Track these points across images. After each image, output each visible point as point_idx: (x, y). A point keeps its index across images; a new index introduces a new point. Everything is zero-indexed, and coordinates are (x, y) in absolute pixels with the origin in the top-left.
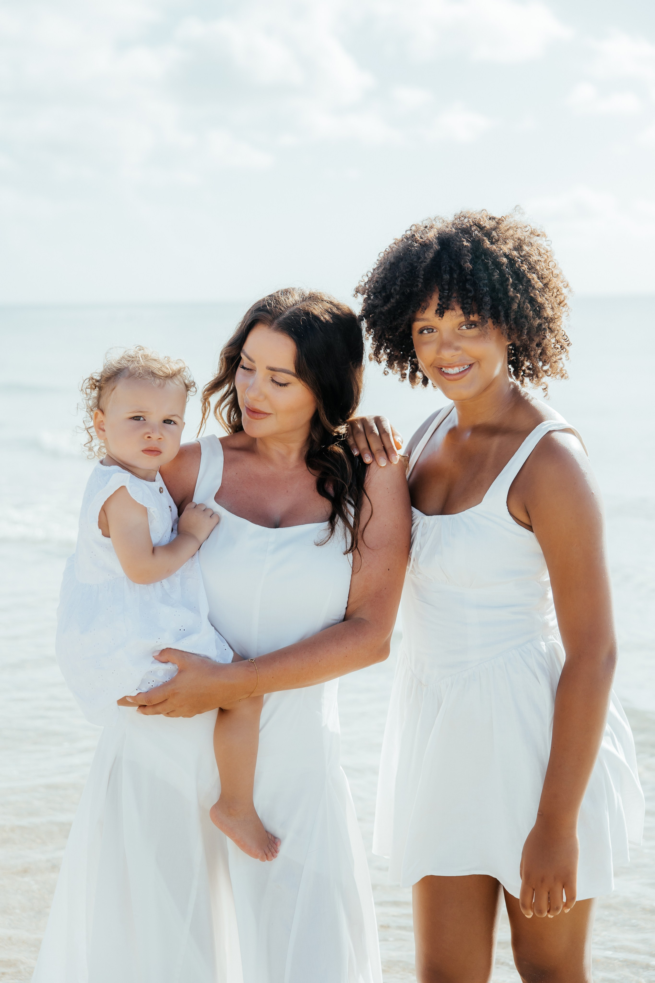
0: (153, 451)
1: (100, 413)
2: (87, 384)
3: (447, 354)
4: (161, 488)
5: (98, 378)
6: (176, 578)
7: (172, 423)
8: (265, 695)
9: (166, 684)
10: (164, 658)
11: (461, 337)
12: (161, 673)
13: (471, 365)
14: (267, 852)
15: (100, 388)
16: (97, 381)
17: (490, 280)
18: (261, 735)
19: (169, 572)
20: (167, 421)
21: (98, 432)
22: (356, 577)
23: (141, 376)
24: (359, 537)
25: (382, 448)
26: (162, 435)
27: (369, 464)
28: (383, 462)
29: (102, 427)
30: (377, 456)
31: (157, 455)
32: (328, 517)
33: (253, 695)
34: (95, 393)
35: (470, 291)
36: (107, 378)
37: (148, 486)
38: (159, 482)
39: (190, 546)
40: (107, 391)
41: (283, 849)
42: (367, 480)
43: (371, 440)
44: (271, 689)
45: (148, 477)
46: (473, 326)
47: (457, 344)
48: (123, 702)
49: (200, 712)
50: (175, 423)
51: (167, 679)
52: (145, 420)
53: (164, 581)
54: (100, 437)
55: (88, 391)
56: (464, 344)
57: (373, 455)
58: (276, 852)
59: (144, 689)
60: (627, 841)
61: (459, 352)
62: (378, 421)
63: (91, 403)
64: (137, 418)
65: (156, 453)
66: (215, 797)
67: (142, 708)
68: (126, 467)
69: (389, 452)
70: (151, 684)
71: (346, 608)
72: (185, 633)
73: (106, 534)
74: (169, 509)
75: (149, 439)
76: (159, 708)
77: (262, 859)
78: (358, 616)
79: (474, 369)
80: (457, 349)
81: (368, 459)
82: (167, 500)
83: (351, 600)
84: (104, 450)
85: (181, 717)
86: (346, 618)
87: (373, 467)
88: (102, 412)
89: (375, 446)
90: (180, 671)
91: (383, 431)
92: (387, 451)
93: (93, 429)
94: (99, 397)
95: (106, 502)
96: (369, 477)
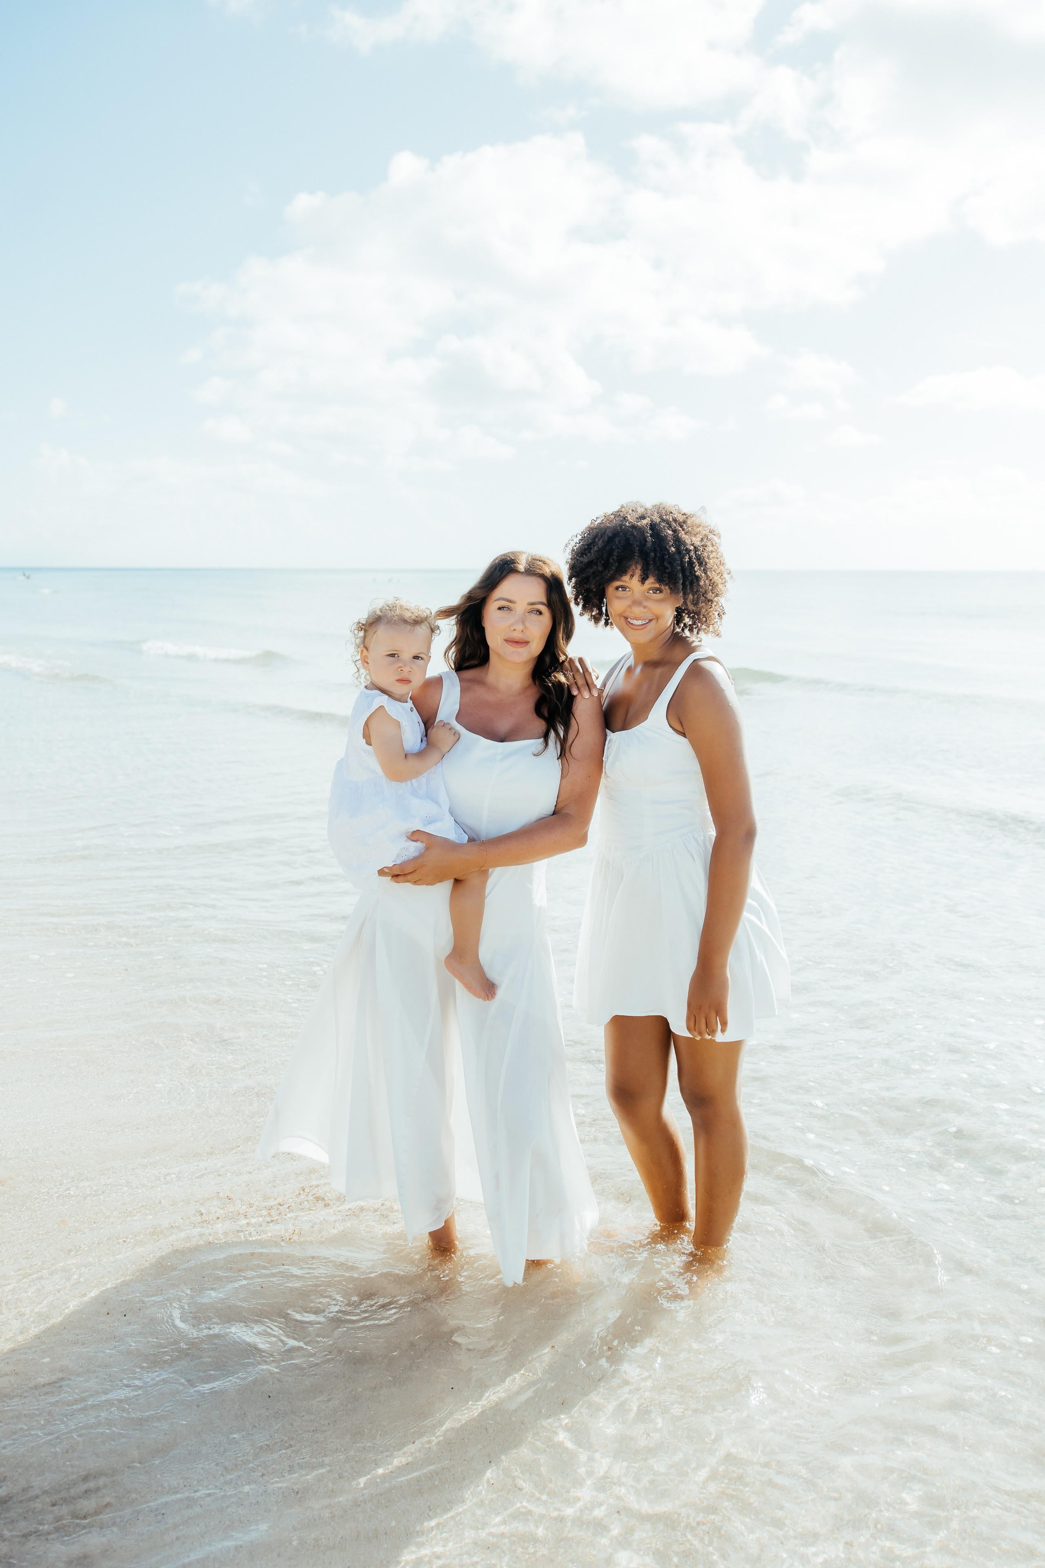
0: (405, 681)
1: (365, 650)
2: (354, 627)
3: (637, 610)
4: (411, 708)
5: (364, 622)
6: (423, 779)
7: (420, 658)
8: (490, 870)
9: (415, 859)
10: (414, 838)
11: (647, 599)
12: (412, 849)
13: (650, 620)
14: (488, 994)
15: (366, 631)
16: (363, 625)
17: (682, 561)
18: (486, 901)
19: (418, 774)
20: (416, 657)
21: (363, 664)
22: (564, 781)
23: (395, 623)
24: (567, 750)
25: (585, 683)
26: (411, 668)
27: (576, 696)
28: (586, 695)
29: (366, 660)
30: (582, 689)
31: (407, 684)
32: (543, 734)
33: (482, 869)
34: (362, 634)
35: (668, 568)
36: (370, 623)
37: (401, 706)
38: (410, 704)
39: (435, 756)
40: (370, 633)
41: (500, 993)
42: (574, 708)
43: (577, 677)
44: (496, 865)
45: (401, 699)
46: (658, 592)
47: (645, 603)
48: (381, 872)
49: (441, 881)
50: (422, 659)
51: (417, 854)
52: (399, 657)
53: (414, 781)
54: (364, 668)
55: (356, 632)
56: (650, 604)
57: (578, 689)
58: (495, 994)
59: (398, 862)
60: (774, 997)
61: (646, 610)
62: (581, 661)
63: (358, 641)
64: (392, 655)
65: (407, 682)
66: (448, 950)
67: (395, 878)
68: (384, 691)
69: (591, 686)
70: (403, 858)
71: (555, 806)
72: (430, 821)
73: (369, 743)
74: (418, 724)
75: (401, 671)
76: (409, 877)
77: (484, 999)
78: (565, 811)
79: (653, 623)
80: (645, 607)
81: (575, 692)
82: (416, 717)
83: (560, 799)
84: (368, 677)
85: (425, 885)
86: (554, 813)
87: (579, 699)
88: (367, 649)
89: (581, 682)
90: (427, 848)
91: (585, 669)
92: (589, 685)
93: (360, 662)
94: (365, 637)
95: (368, 719)
96: (576, 705)
